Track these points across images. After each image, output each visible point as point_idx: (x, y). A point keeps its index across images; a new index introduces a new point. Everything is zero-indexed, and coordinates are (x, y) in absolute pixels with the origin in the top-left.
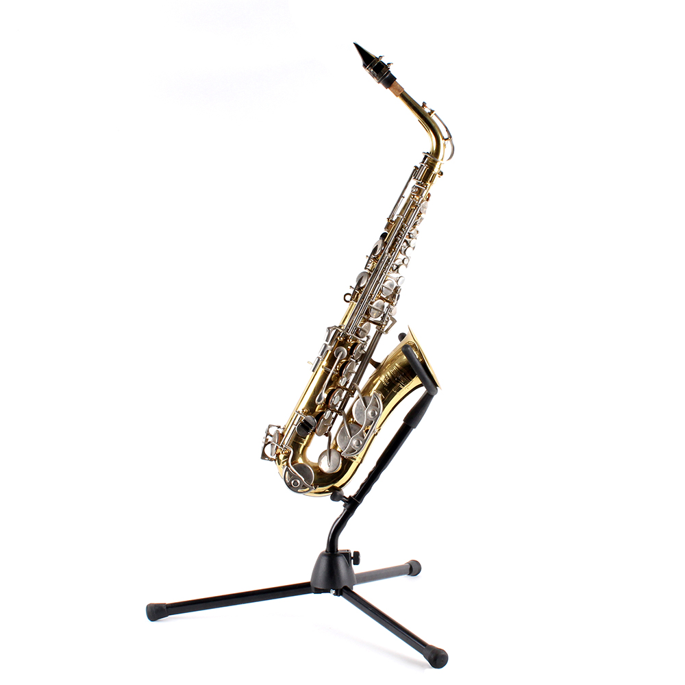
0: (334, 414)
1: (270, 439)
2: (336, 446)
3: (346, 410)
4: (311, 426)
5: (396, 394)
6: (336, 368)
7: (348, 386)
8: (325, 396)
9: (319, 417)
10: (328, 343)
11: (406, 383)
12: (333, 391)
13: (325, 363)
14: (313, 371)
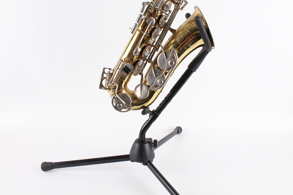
0: (145, 62)
1: (105, 75)
2: (146, 82)
3: (153, 59)
4: (130, 70)
5: (186, 50)
6: (147, 31)
7: (154, 44)
8: (140, 50)
9: (135, 64)
10: (142, 14)
11: (193, 43)
12: (145, 47)
13: (140, 28)
14: (132, 33)
